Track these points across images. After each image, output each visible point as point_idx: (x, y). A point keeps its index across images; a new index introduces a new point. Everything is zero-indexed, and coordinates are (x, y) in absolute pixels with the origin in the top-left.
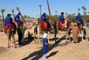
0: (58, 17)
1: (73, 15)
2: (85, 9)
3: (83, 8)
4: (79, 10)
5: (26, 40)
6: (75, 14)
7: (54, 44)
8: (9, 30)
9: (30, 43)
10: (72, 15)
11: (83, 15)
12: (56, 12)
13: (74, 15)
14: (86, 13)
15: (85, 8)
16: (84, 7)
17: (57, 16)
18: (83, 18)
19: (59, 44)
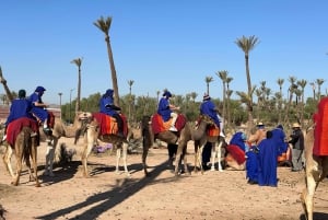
0: (136, 101)
1: (188, 99)
2: (229, 80)
3: (222, 75)
4: (208, 80)
5: (57, 169)
6: (194, 96)
7: (144, 179)
8: (23, 133)
9: (72, 176)
10: (184, 96)
11: (222, 99)
12: (131, 83)
13: (191, 99)
14: (230, 93)
15: (228, 76)
16: (225, 73)
17: (133, 98)
18: (221, 108)
19: (157, 178)
